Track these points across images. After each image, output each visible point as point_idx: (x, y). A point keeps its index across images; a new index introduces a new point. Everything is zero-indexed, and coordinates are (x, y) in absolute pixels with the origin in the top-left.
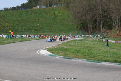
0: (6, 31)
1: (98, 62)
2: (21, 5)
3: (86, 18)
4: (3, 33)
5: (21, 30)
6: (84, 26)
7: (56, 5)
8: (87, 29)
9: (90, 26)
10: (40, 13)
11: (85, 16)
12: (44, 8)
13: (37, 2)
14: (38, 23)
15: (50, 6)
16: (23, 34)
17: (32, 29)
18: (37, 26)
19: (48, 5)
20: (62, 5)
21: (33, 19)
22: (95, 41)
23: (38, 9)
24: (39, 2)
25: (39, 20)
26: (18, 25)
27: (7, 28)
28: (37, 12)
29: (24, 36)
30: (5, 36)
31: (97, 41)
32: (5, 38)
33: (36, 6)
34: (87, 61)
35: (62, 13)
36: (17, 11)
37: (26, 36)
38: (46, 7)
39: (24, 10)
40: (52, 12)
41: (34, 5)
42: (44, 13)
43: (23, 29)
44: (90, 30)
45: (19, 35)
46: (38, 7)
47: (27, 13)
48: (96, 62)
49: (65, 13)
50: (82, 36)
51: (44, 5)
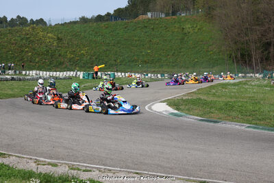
0: (84, 63)
2: (115, 11)
4: (77, 68)
5: (113, 62)
6: (243, 55)
7: (186, 12)
8: (250, 60)
9: (256, 55)
10: (153, 29)
11: (246, 35)
12: (161, 18)
13: (148, 6)
14: (149, 48)
15: (174, 13)
16: (117, 71)
17: (136, 61)
18: (148, 54)
19: (171, 12)
20: (198, 12)
21: (138, 41)
22: (266, 86)
23: (149, 19)
24: (151, 5)
25: (151, 41)
26: (108, 52)
27: (85, 59)
28: (146, 25)
29: (119, 74)
30: (81, 74)
31: (270, 87)
32: (81, 77)
33: (145, 13)
35: (198, 27)
36: (107, 23)
37: (123, 74)
38: (166, 16)
39: (119, 21)
40: (177, 26)
41: (140, 12)
42: (161, 27)
43: (118, 61)
45: (109, 73)
46: (149, 15)
47: (126, 28)
49: (204, 29)
50: (240, 75)
51: (162, 12)
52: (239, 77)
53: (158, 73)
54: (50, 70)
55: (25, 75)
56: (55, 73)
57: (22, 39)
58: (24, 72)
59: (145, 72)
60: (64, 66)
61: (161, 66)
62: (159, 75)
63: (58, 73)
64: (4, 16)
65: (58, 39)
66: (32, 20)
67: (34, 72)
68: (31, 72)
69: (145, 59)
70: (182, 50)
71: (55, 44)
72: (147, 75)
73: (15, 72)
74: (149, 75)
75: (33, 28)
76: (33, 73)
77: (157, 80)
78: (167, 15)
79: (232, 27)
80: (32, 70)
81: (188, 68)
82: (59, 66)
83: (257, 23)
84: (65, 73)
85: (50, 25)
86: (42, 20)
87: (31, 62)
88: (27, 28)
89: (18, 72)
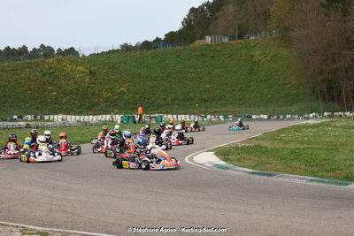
0: (125, 104)
1: (340, 184)
2: (166, 35)
3: (335, 66)
4: (115, 110)
5: (162, 102)
6: (330, 88)
7: (256, 35)
8: (339, 95)
10: (213, 57)
11: (334, 62)
12: (223, 43)
13: (208, 27)
14: (209, 83)
15: (241, 36)
16: (167, 113)
17: (192, 99)
18: (207, 90)
19: (237, 34)
20: (271, 34)
21: (194, 73)
23: (208, 45)
24: (211, 27)
25: (210, 73)
26: (155, 89)
27: (125, 97)
28: (204, 52)
29: (170, 116)
30: (118, 118)
32: (119, 121)
33: (202, 37)
34: (311, 180)
35: (272, 54)
36: (153, 51)
37: (175, 116)
38: (230, 40)
39: (169, 48)
40: (244, 52)
41: (198, 36)
42: (223, 55)
43: (169, 100)
44: (348, 99)
45: (157, 115)
46: (208, 39)
47: (178, 57)
48: (336, 184)
49: (279, 55)
50: (326, 114)
51: (225, 36)
52: (324, 117)
53: (220, 113)
54: (80, 114)
55: (49, 120)
56: (86, 117)
57: (45, 75)
58: (47, 117)
59: (203, 113)
60: (99, 107)
61: (224, 105)
62: (221, 117)
63: (91, 117)
64: (24, 46)
65: (91, 73)
66: (59, 50)
67: (60, 116)
68: (56, 117)
69: (204, 96)
70: (252, 84)
71: (87, 80)
72: (206, 117)
73: (35, 117)
74: (209, 117)
75: (58, 60)
76: (58, 118)
77: (219, 122)
78: (232, 38)
79: (315, 52)
80: (57, 114)
81: (259, 106)
82: (92, 109)
83: (347, 46)
84: (100, 117)
85: (83, 56)
86: (72, 49)
87: (56, 103)
88: (51, 61)
89: (39, 117)
